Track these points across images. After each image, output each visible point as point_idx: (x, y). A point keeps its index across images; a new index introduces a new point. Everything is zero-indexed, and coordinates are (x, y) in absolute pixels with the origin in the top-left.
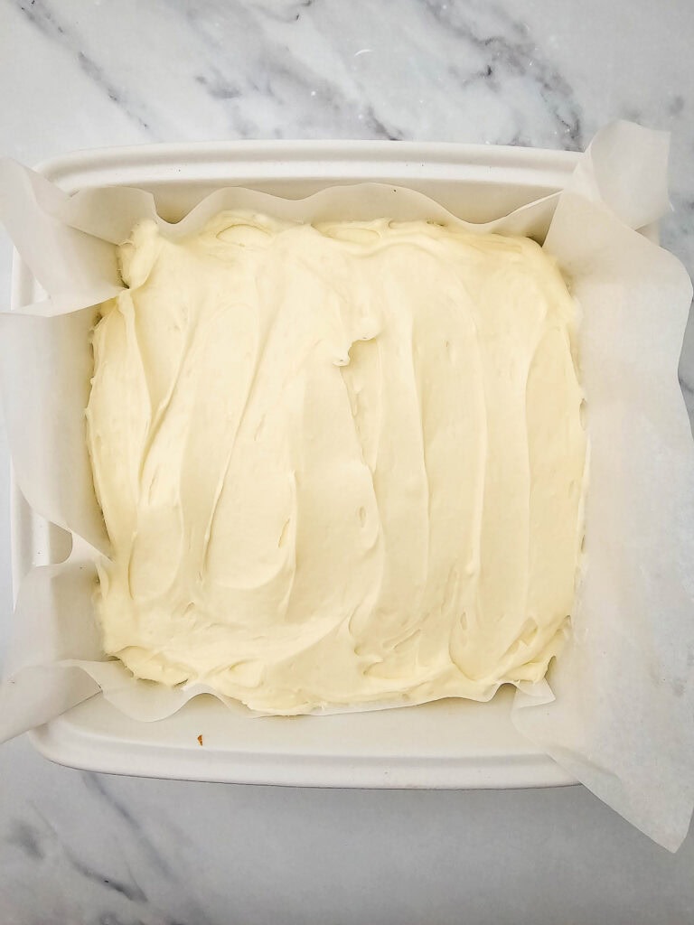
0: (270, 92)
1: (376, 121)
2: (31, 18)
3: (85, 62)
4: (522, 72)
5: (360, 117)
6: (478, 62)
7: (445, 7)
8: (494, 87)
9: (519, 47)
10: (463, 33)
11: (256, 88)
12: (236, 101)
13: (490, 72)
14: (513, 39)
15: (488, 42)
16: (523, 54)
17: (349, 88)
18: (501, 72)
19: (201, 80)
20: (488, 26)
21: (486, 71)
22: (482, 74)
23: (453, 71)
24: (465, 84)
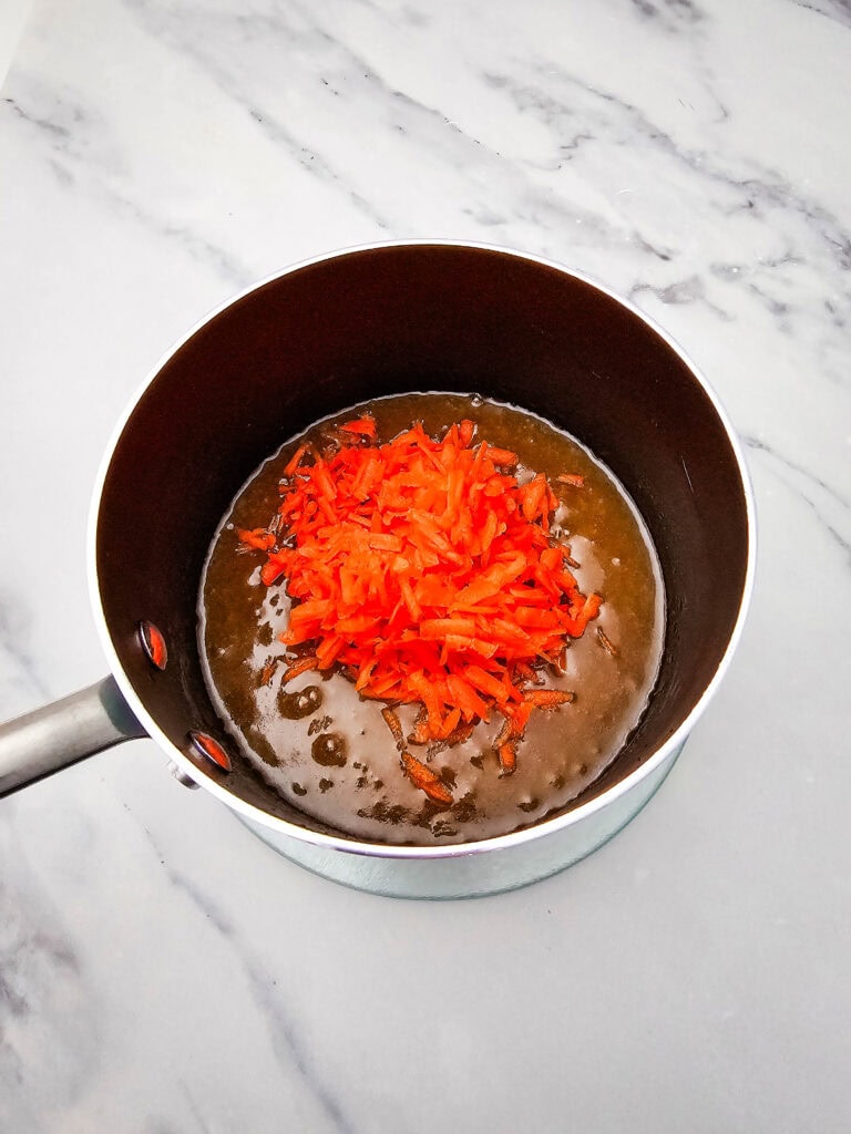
0: (535, 221)
1: (643, 242)
2: (309, 168)
3: (356, 199)
4: (784, 205)
5: (627, 239)
6: (740, 198)
7: (699, 160)
8: (757, 216)
9: (775, 187)
10: (718, 177)
11: (521, 217)
12: (501, 227)
13: (751, 205)
14: (769, 181)
15: (744, 183)
16: (781, 192)
17: (613, 217)
18: (761, 204)
19: (468, 212)
20: (741, 173)
21: (747, 204)
22: (744, 207)
23: (714, 204)
24: (729, 214)
